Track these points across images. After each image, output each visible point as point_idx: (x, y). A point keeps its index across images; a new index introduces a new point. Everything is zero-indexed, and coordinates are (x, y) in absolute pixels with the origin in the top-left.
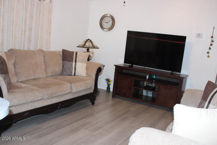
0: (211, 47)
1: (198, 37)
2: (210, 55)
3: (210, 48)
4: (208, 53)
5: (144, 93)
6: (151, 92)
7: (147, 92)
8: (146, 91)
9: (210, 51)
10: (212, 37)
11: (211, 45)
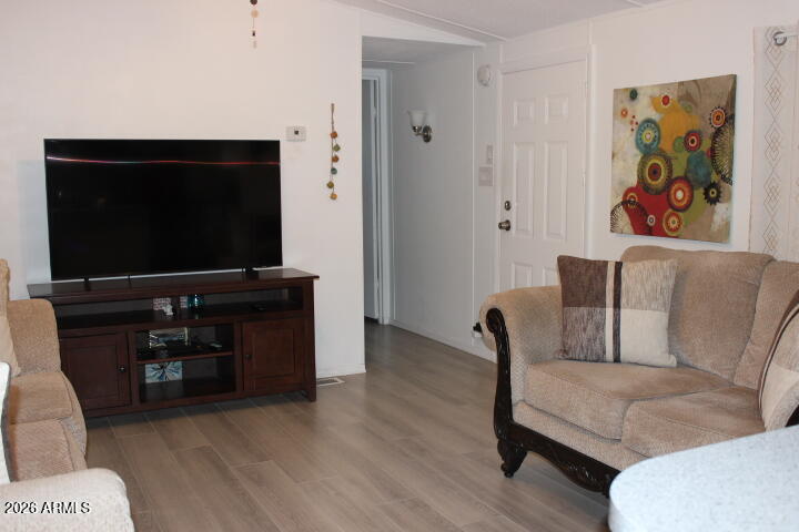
0: (335, 165)
1: (294, 141)
2: (337, 190)
3: (334, 171)
4: (331, 185)
5: (152, 374)
6: (179, 364)
7: (162, 367)
8: (157, 366)
9: (336, 179)
10: (334, 135)
11: (335, 159)
